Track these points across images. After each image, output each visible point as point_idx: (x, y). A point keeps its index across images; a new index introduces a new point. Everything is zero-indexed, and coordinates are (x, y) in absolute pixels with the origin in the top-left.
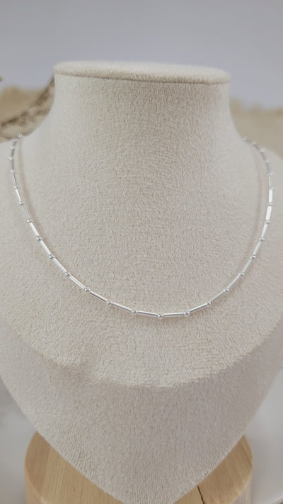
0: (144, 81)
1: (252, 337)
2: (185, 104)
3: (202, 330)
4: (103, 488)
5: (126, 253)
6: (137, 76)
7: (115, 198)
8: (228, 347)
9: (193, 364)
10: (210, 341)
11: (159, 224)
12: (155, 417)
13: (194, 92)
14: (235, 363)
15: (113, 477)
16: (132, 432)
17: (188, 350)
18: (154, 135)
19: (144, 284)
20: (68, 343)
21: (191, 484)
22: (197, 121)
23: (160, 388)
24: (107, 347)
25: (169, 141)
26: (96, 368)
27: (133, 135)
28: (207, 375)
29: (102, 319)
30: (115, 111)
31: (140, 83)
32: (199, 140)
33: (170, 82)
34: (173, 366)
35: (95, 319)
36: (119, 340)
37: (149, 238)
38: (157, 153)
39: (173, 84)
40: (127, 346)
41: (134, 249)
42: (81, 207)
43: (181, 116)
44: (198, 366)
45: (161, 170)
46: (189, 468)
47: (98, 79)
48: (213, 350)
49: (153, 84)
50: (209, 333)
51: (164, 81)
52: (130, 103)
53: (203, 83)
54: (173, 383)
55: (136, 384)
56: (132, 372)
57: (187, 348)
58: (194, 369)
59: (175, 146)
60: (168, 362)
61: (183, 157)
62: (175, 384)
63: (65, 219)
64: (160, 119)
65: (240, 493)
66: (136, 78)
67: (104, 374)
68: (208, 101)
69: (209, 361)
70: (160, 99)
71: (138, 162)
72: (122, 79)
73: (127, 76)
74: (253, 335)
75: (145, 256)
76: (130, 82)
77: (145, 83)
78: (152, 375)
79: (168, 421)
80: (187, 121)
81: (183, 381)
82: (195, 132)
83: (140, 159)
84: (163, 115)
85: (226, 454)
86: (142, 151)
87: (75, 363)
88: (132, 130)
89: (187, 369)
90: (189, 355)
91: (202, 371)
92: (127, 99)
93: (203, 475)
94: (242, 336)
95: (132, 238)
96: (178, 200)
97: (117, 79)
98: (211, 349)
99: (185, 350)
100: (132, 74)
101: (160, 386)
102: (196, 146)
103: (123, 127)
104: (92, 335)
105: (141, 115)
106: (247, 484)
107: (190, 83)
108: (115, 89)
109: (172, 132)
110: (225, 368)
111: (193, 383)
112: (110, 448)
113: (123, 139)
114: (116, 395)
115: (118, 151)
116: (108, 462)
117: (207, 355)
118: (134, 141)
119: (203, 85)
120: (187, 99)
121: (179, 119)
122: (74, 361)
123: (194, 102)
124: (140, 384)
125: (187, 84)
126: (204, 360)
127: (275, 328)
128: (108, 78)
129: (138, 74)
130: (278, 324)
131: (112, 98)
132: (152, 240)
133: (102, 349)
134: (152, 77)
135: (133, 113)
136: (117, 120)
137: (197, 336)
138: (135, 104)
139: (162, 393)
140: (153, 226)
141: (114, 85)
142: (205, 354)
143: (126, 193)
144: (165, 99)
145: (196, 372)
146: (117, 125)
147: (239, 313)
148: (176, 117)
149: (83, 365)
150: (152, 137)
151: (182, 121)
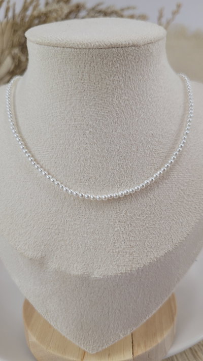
0: (83, 49)
2: (118, 65)
3: (127, 238)
4: (61, 332)
5: (74, 181)
7: (66, 139)
8: (146, 251)
9: (118, 263)
10: (133, 247)
11: (98, 159)
12: (92, 294)
13: (125, 54)
14: (150, 263)
15: (67, 327)
16: (78, 302)
17: (116, 252)
18: (94, 91)
20: (33, 242)
21: (120, 336)
22: (130, 77)
23: (94, 278)
24: (59, 247)
25: (106, 95)
26: (52, 260)
27: (78, 91)
28: (128, 270)
29: (56, 227)
30: (64, 72)
31: (81, 50)
32: (131, 92)
33: (105, 48)
34: (104, 263)
35: (51, 227)
36: (67, 242)
37: (90, 171)
38: (97, 105)
39: (107, 50)
40: (72, 247)
43: (115, 75)
44: (122, 264)
45: (99, 118)
46: (119, 326)
47: (50, 47)
48: (134, 253)
49: (91, 50)
50: (132, 240)
51: (99, 48)
52: (74, 67)
53: (133, 46)
54: (103, 275)
55: (77, 273)
56: (75, 266)
57: (114, 251)
58: (118, 266)
59: (111, 99)
60: (100, 260)
61: (118, 107)
62: (104, 276)
64: (97, 79)
65: (159, 340)
66: (77, 47)
67: (57, 265)
68: (139, 59)
69: (130, 261)
70: (97, 62)
71: (82, 112)
72: (67, 48)
73: (71, 46)
74: (167, 243)
76: (73, 50)
77: (84, 50)
78: (88, 268)
79: (102, 297)
80: (121, 78)
81: (110, 274)
82: (128, 86)
83: (84, 110)
84: (101, 75)
86: (84, 104)
87: (37, 256)
88: (77, 87)
89: (113, 266)
90: (116, 256)
91: (124, 268)
92: (72, 63)
94: (158, 243)
95: (78, 170)
96: (113, 141)
97: (64, 47)
98: (132, 252)
100: (74, 44)
101: (93, 276)
102: (129, 97)
103: (70, 85)
104: (49, 238)
105: (83, 76)
107: (122, 47)
108: (63, 56)
109: (107, 88)
110: (142, 267)
111: (117, 275)
112: (64, 310)
113: (71, 95)
114: (65, 279)
115: (68, 104)
116: (64, 318)
117: (129, 257)
118: (79, 96)
119: (134, 48)
120: (120, 61)
121: (114, 77)
122: (37, 255)
123: (127, 62)
124: (80, 274)
125: (119, 49)
126: (127, 260)
127: (185, 238)
128: (58, 47)
129: (78, 43)
130: (188, 234)
131: (61, 62)
132: (92, 171)
133: (56, 248)
134: (90, 45)
135: (77, 74)
136: (65, 80)
137: (123, 243)
138: (78, 67)
139: (96, 281)
140: (93, 161)
141: (62, 52)
142: (128, 255)
143: (74, 136)
144: (101, 62)
145: (120, 268)
146: (66, 84)
147: (157, 226)
148: (111, 76)
149: (43, 258)
150: (92, 93)
151: (116, 79)
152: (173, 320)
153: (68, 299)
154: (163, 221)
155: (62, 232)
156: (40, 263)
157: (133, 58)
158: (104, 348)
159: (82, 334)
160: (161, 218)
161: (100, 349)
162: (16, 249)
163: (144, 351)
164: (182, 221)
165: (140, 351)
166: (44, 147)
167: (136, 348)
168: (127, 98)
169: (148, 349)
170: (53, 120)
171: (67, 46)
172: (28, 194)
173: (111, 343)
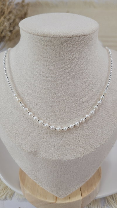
0: (57, 38)
1: (100, 141)
2: (76, 46)
3: (80, 139)
4: (45, 189)
5: (51, 110)
6: (54, 36)
7: (46, 87)
8: (90, 145)
9: (76, 152)
10: (84, 143)
11: (64, 98)
12: (62, 169)
13: (80, 40)
14: (93, 151)
15: (48, 186)
16: (54, 173)
17: (75, 147)
19: (58, 122)
20: (29, 143)
21: (76, 188)
22: (81, 53)
23: (64, 161)
25: (69, 63)
26: (40, 153)
27: (53, 61)
28: (82, 156)
29: (42, 135)
30: (45, 50)
31: (55, 39)
32: (82, 60)
33: (69, 38)
34: (69, 153)
35: (39, 135)
37: (60, 104)
38: (63, 68)
39: (70, 39)
41: (54, 108)
42: (33, 90)
43: (74, 52)
45: (65, 76)
46: (75, 183)
47: (37, 36)
49: (61, 39)
50: (83, 140)
51: (66, 37)
52: (51, 47)
53: (84, 35)
55: (54, 159)
56: (53, 155)
57: (74, 146)
58: (77, 154)
59: (71, 65)
60: (67, 151)
61: (75, 69)
62: (69, 159)
63: (27, 94)
64: (64, 54)
65: (95, 188)
66: (53, 37)
67: (43, 155)
68: (86, 42)
70: (65, 45)
73: (50, 36)
75: (59, 111)
76: (51, 38)
77: (57, 39)
78: (61, 156)
79: (67, 170)
80: (77, 54)
81: (72, 158)
82: (80, 58)
83: (56, 72)
84: (66, 52)
85: (89, 178)
86: (57, 68)
88: (53, 59)
89: (74, 154)
90: (75, 149)
91: (80, 155)
92: (50, 45)
93: (80, 185)
94: (96, 141)
95: (53, 104)
96: (72, 88)
97: (45, 37)
98: (83, 146)
99: (73, 147)
100: (52, 35)
101: (64, 160)
102: (81, 63)
103: (49, 58)
104: (38, 141)
105: (56, 52)
106: (98, 185)
107: (78, 37)
108: (44, 41)
109: (70, 59)
110: (89, 153)
111: (76, 159)
112: (46, 177)
113: (49, 63)
114: (48, 162)
115: (47, 68)
116: (46, 181)
117: (82, 149)
118: (53, 64)
119: (84, 37)
120: (77, 44)
121: (73, 53)
122: (32, 150)
123: (80, 45)
124: (56, 159)
125: (76, 38)
126: (81, 150)
127: (110, 137)
128: (41, 36)
129: (54, 35)
130: (111, 135)
131: (43, 45)
132: (61, 104)
133: (42, 146)
134: (60, 36)
135: (53, 51)
136: (46, 54)
137: (78, 142)
138: (54, 48)
139: (65, 162)
140: (62, 99)
141: (44, 39)
142: (81, 148)
143: (51, 86)
144: (67, 45)
145: (78, 155)
146: (46, 57)
147: (96, 132)
148: (71, 52)
149: (35, 151)
150: (61, 62)
151: (74, 54)
152: (100, 177)
153: (49, 172)
154: (99, 129)
155: (45, 137)
156: (34, 154)
157: (84, 42)
158: (68, 195)
159: (56, 189)
160: (98, 127)
161: (66, 196)
162: (20, 148)
163: (87, 194)
164: (108, 129)
165: (85, 195)
166: (34, 91)
167: (83, 193)
168: (80, 64)
169: (89, 193)
170: (38, 76)
171: (48, 36)
172: (25, 117)
173: (71, 192)
